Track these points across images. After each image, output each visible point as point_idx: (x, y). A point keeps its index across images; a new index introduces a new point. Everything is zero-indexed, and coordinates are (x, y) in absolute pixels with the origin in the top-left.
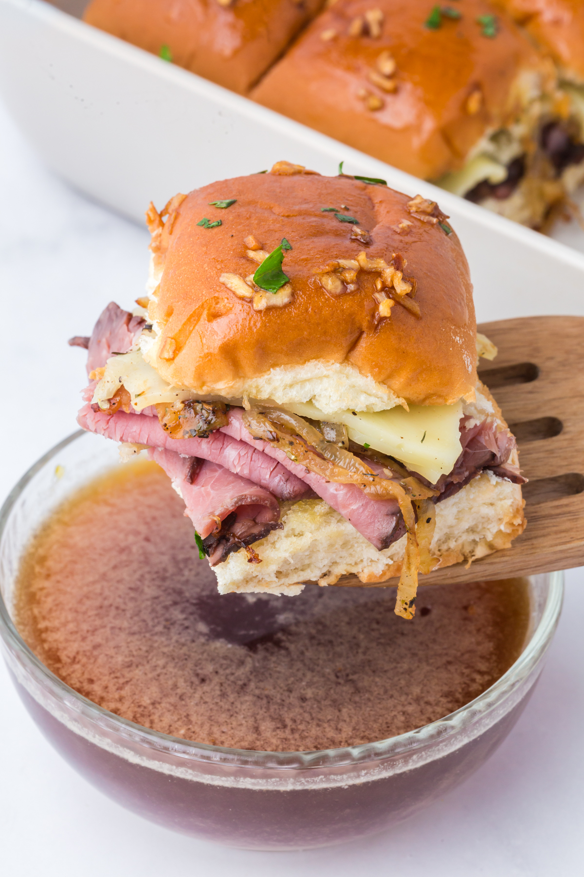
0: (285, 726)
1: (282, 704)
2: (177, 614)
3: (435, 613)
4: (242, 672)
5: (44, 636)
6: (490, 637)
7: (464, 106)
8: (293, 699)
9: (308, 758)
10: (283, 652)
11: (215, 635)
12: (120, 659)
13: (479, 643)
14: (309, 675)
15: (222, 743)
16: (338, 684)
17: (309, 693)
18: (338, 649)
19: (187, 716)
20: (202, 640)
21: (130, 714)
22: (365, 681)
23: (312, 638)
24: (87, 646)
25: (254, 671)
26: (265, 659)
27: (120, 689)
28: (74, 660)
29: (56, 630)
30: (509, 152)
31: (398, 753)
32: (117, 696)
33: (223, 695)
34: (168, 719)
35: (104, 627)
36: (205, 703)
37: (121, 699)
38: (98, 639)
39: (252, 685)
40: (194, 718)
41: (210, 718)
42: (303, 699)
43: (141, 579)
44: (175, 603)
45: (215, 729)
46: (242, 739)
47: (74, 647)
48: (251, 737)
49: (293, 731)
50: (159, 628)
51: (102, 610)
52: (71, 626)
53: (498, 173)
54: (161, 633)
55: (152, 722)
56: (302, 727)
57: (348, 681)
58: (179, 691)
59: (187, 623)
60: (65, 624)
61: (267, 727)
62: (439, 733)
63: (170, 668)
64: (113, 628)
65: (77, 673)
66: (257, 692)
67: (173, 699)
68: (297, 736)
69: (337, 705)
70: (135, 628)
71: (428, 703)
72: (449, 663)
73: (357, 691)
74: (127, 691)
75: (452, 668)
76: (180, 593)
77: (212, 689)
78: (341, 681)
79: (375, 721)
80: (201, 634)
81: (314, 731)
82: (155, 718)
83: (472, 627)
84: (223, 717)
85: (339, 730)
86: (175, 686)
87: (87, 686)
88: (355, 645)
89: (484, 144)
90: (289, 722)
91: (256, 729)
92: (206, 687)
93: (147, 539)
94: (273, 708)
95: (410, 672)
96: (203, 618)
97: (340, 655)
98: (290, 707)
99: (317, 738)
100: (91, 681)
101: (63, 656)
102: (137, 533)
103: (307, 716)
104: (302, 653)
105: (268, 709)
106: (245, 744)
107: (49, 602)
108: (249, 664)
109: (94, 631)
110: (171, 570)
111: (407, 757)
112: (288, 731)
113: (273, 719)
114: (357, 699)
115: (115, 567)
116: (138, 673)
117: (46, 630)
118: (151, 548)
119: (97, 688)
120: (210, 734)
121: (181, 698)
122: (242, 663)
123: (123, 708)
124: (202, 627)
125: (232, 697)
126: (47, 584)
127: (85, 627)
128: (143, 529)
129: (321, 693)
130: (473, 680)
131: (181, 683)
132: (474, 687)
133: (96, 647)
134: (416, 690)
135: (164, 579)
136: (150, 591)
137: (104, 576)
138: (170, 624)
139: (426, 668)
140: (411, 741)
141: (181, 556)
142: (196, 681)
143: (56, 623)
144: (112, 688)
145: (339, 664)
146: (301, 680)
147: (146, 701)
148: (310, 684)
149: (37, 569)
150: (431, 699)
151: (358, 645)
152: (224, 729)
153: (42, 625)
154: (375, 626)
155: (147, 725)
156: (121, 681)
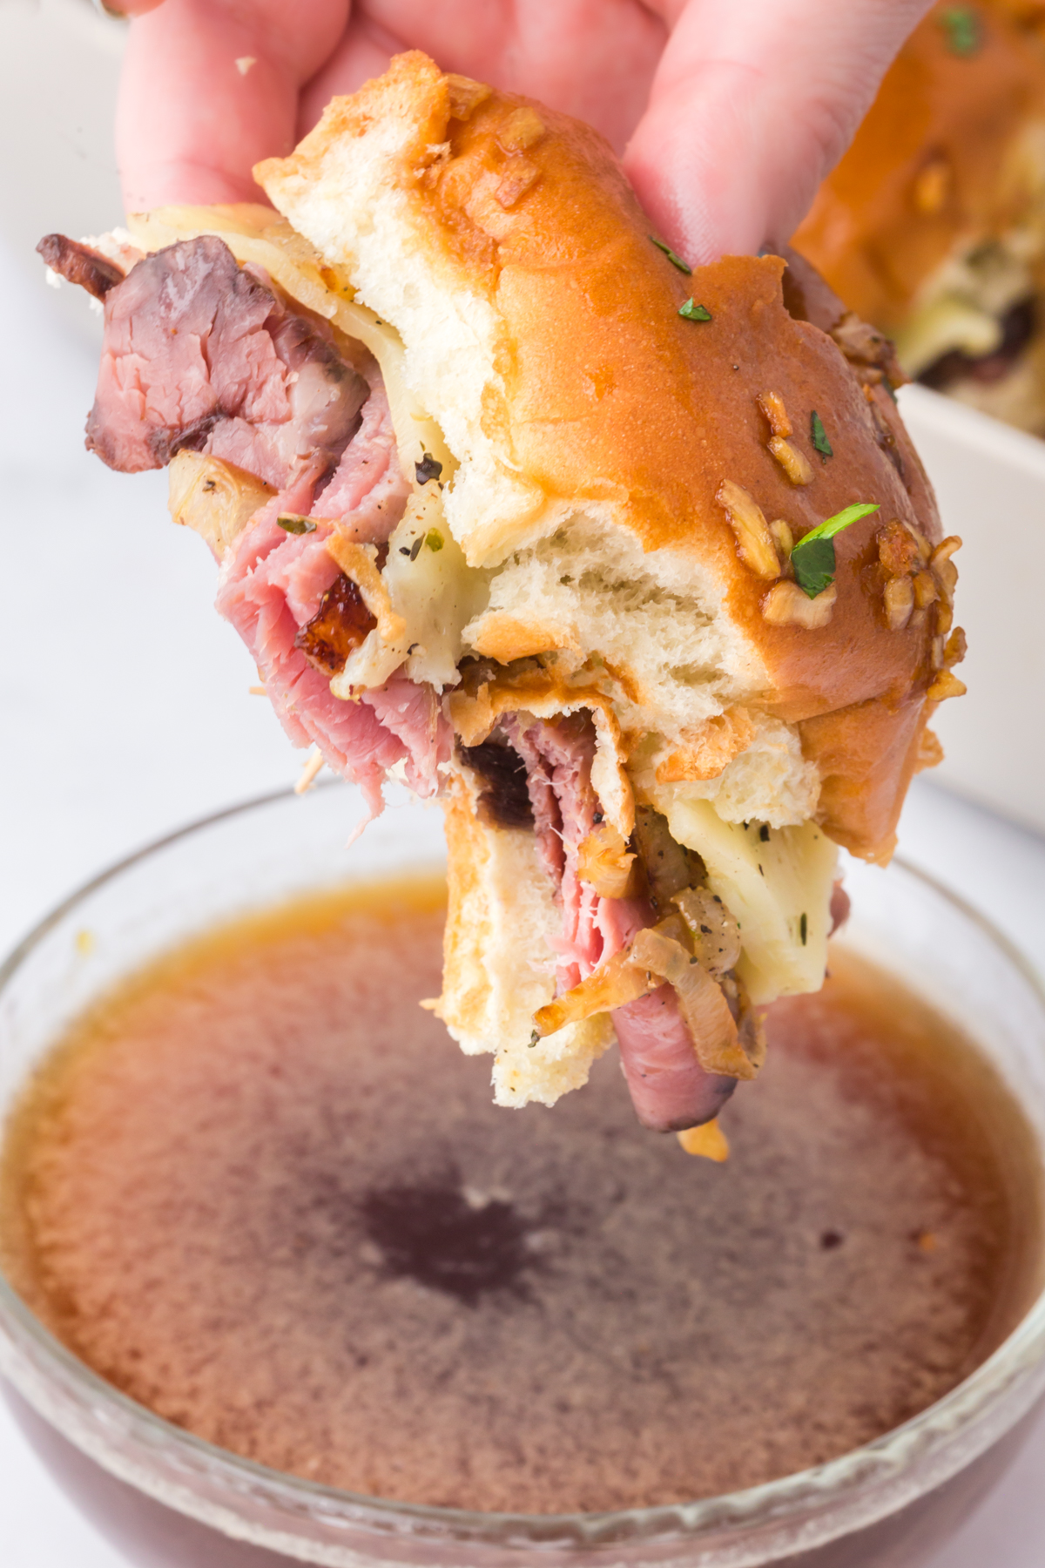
0: (521, 1460)
1: (519, 1415)
2: (322, 1226)
3: (853, 1242)
4: (444, 1348)
5: (48, 1260)
6: (959, 1298)
7: (909, 195)
8: (543, 1405)
9: (592, 1526)
10: (531, 1310)
11: (394, 1269)
12: (198, 1312)
13: (935, 1310)
14: (579, 1360)
15: (392, 1490)
16: (637, 1379)
17: (577, 1396)
18: (647, 1309)
19: (326, 1433)
20: (368, 1278)
21: (210, 1426)
22: (694, 1376)
23: (593, 1283)
24: (133, 1283)
25: (471, 1348)
26: (493, 1322)
27: (194, 1370)
28: (105, 1311)
29: (70, 1248)
30: (1003, 289)
31: (776, 1518)
32: (185, 1385)
33: (401, 1393)
34: (284, 1438)
35: (169, 1244)
36: (364, 1407)
37: (193, 1394)
38: (156, 1269)
39: (462, 1375)
40: (338, 1437)
41: (372, 1440)
42: (563, 1407)
43: (256, 1151)
44: (320, 1203)
45: (381, 1463)
46: (433, 1484)
47: (106, 1285)
48: (451, 1480)
49: (538, 1471)
50: (283, 1252)
51: (168, 1212)
52: (105, 1242)
53: (979, 333)
54: (285, 1264)
55: (253, 1443)
56: (556, 1464)
57: (661, 1375)
58: (314, 1381)
59: (340, 1244)
60: (92, 1236)
61: (485, 1461)
62: (861, 1475)
63: (300, 1335)
64: (189, 1249)
65: (109, 1339)
66: (471, 1389)
67: (298, 1397)
68: (544, 1481)
69: (632, 1422)
70: (234, 1251)
71: (819, 1427)
72: (871, 1347)
73: (677, 1395)
74: (207, 1377)
75: (875, 1358)
76: (331, 1181)
77: (381, 1380)
78: (645, 1373)
79: (709, 1458)
80: (367, 1267)
81: (582, 1473)
82: (261, 1435)
83: (924, 1275)
84: (397, 1438)
85: (631, 1473)
86: (305, 1372)
87: (126, 1366)
88: (679, 1302)
89: (950, 273)
90: (530, 1453)
91: (464, 1465)
92: (368, 1376)
93: (276, 1071)
94: (501, 1422)
95: (787, 1362)
96: (377, 1234)
97: (647, 1321)
98: (537, 1420)
99: (585, 1487)
100: (135, 1355)
101: (85, 1302)
102: (254, 1057)
103: (569, 1444)
104: (570, 1314)
105: (490, 1424)
106: (439, 1494)
107: (62, 1192)
108: (461, 1330)
109: (149, 1253)
110: (319, 1133)
111: (794, 1524)
112: (527, 1470)
113: (498, 1444)
114: (673, 1410)
115: (205, 1126)
116: (232, 1342)
117: (52, 1248)
118: (280, 1088)
119: (147, 1371)
120: (369, 1470)
121: (317, 1394)
122: (444, 1329)
123: (197, 1410)
124: (371, 1253)
125: (419, 1397)
126: (62, 1156)
127: (132, 1244)
128: (268, 1051)
129: (602, 1396)
130: (917, 1384)
131: (319, 1367)
132: (917, 1396)
133: (152, 1285)
134: (797, 1400)
135: (301, 1152)
136: (271, 1175)
137: (180, 1145)
138: (305, 1244)
139: (821, 1355)
140: (804, 1492)
141: (341, 1107)
142: (348, 1360)
143: (73, 1234)
144: (178, 1368)
145: (644, 1339)
146: (560, 1368)
147: (244, 1398)
148: (580, 1378)
149: (46, 1125)
150: (827, 1417)
151: (686, 1303)
152: (398, 1460)
153: (46, 1237)
154: (725, 1265)
155: (244, 1447)
156: (198, 1355)
